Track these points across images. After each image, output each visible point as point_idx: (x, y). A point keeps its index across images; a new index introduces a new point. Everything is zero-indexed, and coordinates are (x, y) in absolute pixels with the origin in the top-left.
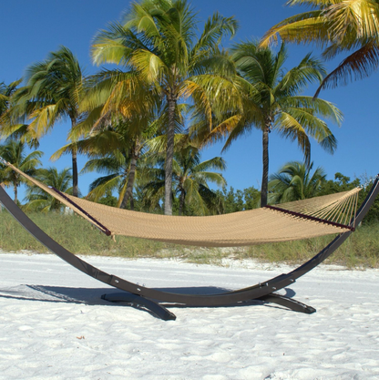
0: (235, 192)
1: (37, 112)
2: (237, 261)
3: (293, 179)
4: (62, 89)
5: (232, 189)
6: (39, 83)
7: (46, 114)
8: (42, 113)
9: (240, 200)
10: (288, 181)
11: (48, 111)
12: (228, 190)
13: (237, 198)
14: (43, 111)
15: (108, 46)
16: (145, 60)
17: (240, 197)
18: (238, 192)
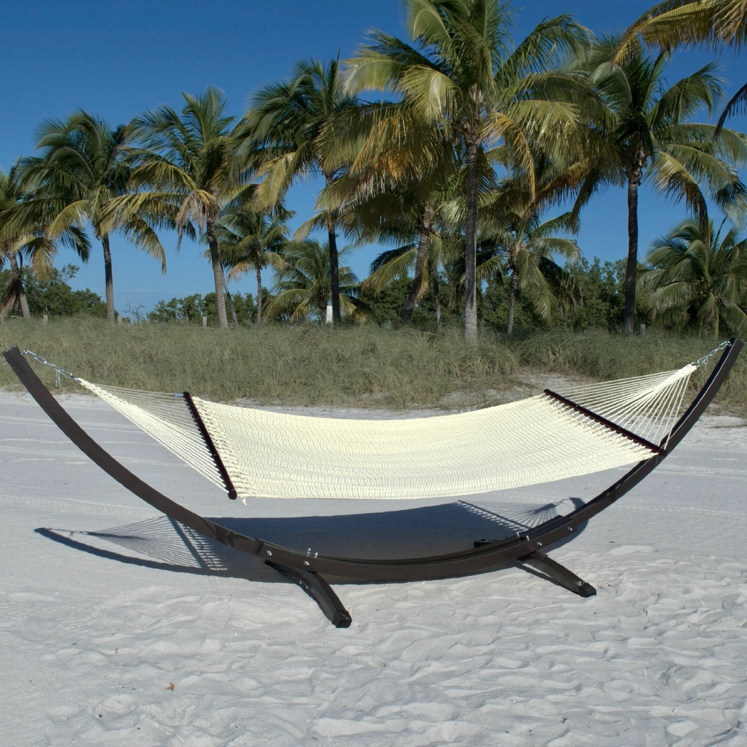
0: (602, 265)
1: (269, 165)
3: (691, 247)
4: (308, 126)
5: (597, 261)
6: (269, 118)
7: (284, 168)
8: (277, 166)
9: (610, 278)
10: (683, 249)
11: (287, 162)
12: (591, 263)
13: (605, 275)
14: (278, 164)
15: (366, 61)
16: (422, 83)
17: (610, 274)
18: (607, 264)
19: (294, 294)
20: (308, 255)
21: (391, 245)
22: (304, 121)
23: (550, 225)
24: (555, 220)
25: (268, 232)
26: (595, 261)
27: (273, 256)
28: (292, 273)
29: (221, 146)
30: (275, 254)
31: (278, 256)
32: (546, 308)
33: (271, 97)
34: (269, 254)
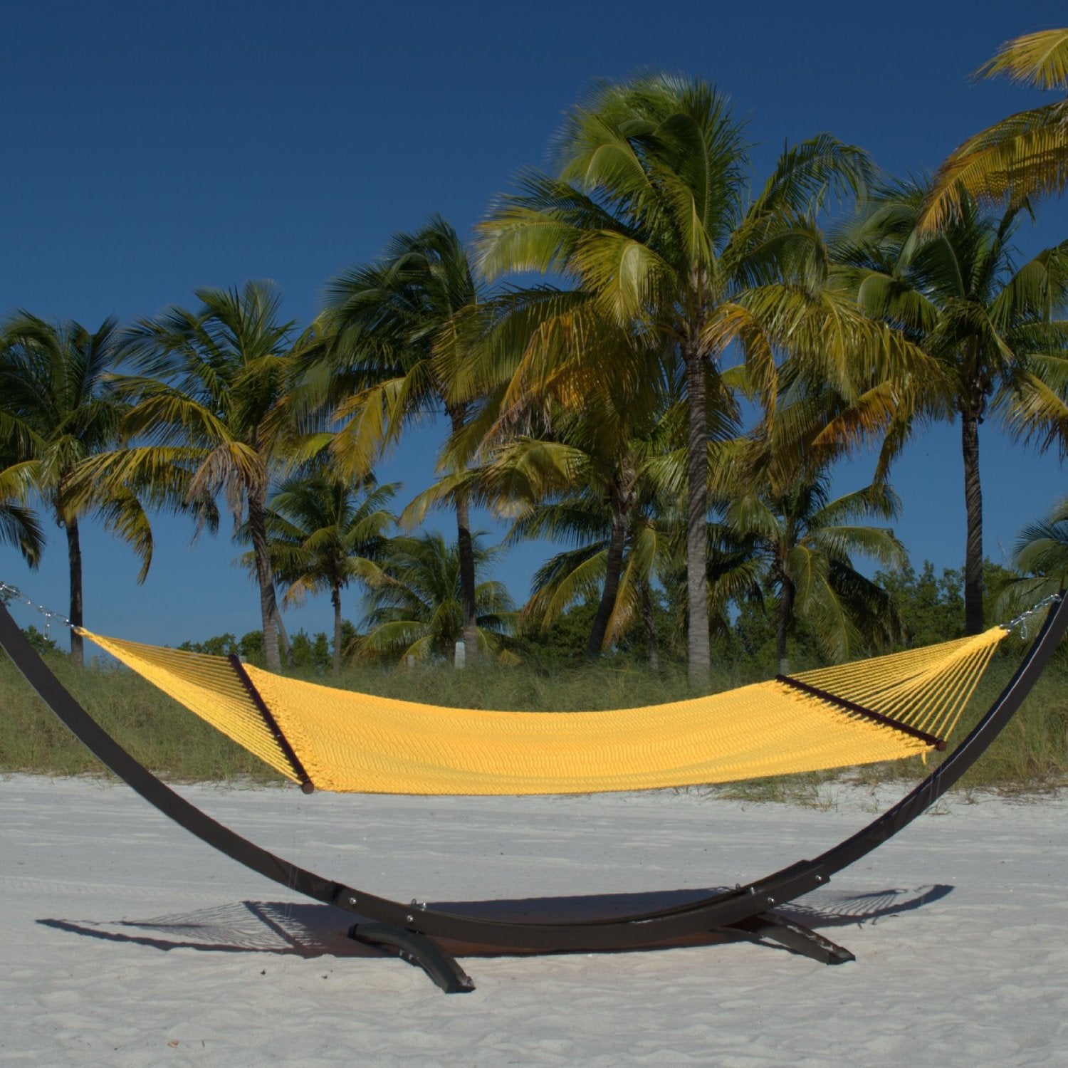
0: (938, 575)
1: (355, 400)
2: (862, 791)
4: (419, 334)
5: (929, 569)
7: (379, 405)
8: (367, 403)
9: (953, 597)
11: (384, 395)
12: (919, 572)
13: (945, 591)
14: (370, 399)
15: (514, 224)
16: (608, 260)
17: (953, 589)
18: (947, 574)
19: (397, 630)
20: (424, 562)
21: (568, 544)
22: (414, 326)
23: (844, 504)
24: (854, 497)
25: (354, 522)
26: (927, 568)
27: (362, 564)
28: (396, 594)
29: (273, 370)
30: (367, 560)
31: (373, 564)
32: (841, 649)
33: (358, 288)
34: (355, 560)
